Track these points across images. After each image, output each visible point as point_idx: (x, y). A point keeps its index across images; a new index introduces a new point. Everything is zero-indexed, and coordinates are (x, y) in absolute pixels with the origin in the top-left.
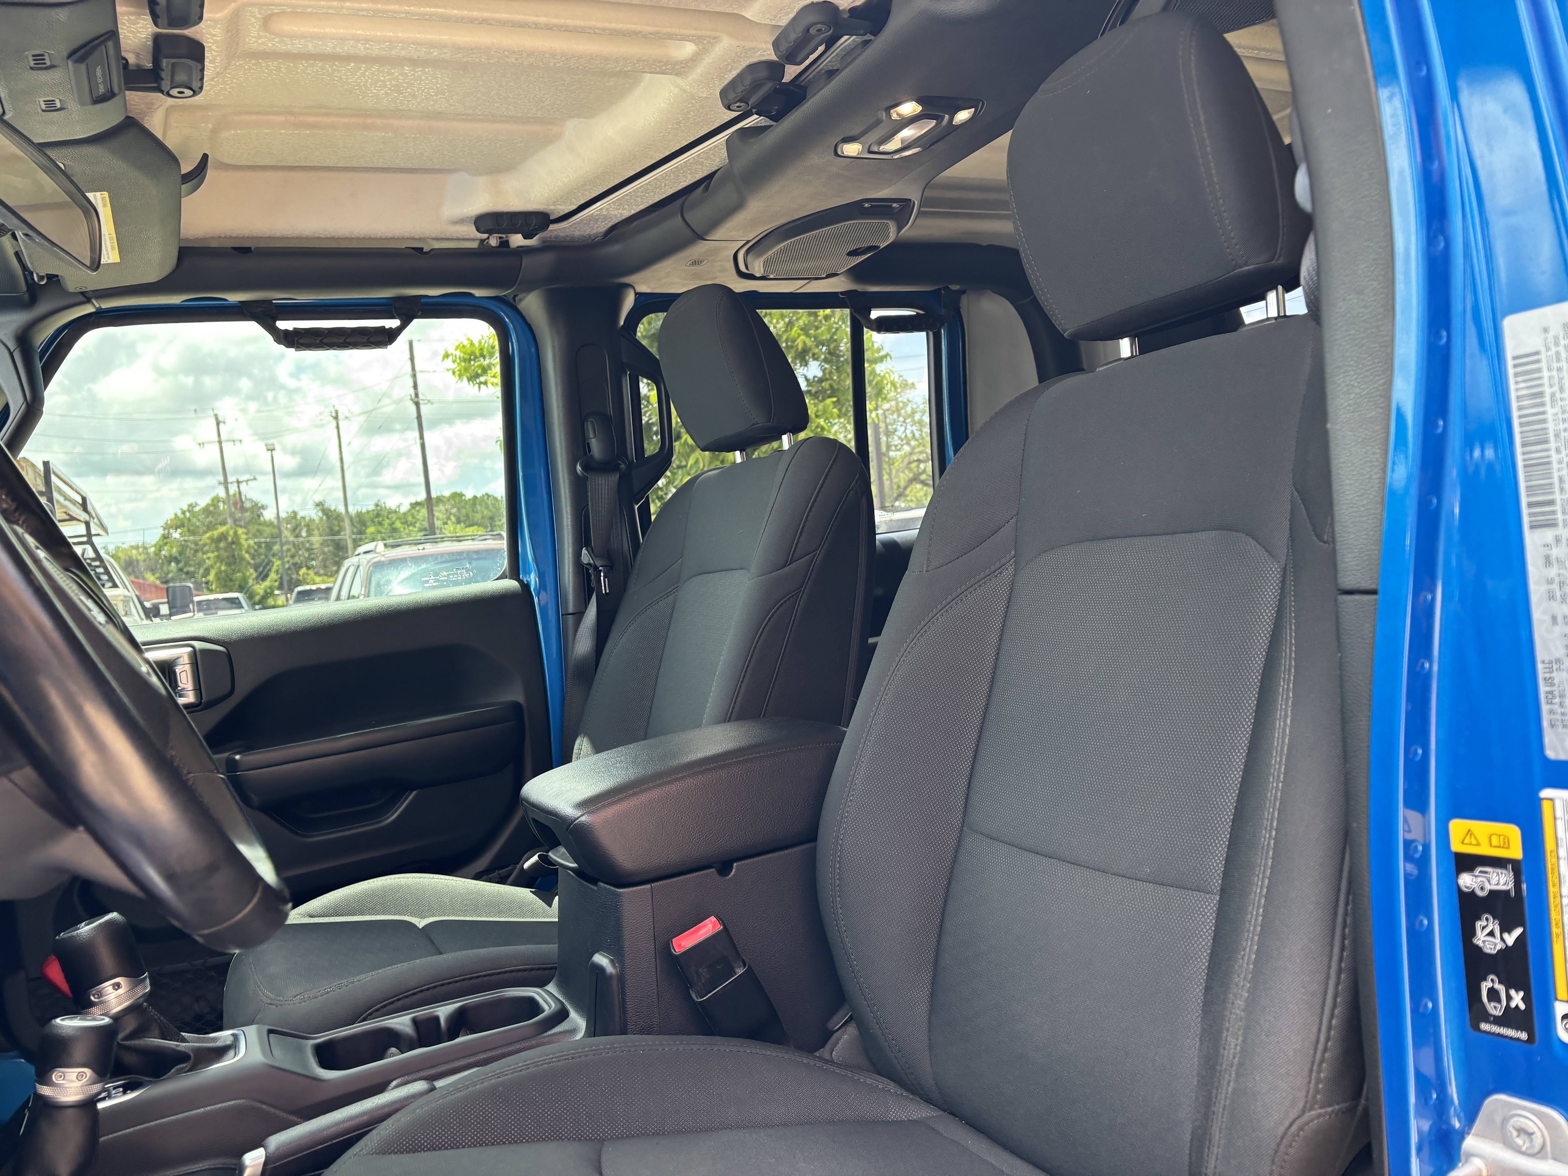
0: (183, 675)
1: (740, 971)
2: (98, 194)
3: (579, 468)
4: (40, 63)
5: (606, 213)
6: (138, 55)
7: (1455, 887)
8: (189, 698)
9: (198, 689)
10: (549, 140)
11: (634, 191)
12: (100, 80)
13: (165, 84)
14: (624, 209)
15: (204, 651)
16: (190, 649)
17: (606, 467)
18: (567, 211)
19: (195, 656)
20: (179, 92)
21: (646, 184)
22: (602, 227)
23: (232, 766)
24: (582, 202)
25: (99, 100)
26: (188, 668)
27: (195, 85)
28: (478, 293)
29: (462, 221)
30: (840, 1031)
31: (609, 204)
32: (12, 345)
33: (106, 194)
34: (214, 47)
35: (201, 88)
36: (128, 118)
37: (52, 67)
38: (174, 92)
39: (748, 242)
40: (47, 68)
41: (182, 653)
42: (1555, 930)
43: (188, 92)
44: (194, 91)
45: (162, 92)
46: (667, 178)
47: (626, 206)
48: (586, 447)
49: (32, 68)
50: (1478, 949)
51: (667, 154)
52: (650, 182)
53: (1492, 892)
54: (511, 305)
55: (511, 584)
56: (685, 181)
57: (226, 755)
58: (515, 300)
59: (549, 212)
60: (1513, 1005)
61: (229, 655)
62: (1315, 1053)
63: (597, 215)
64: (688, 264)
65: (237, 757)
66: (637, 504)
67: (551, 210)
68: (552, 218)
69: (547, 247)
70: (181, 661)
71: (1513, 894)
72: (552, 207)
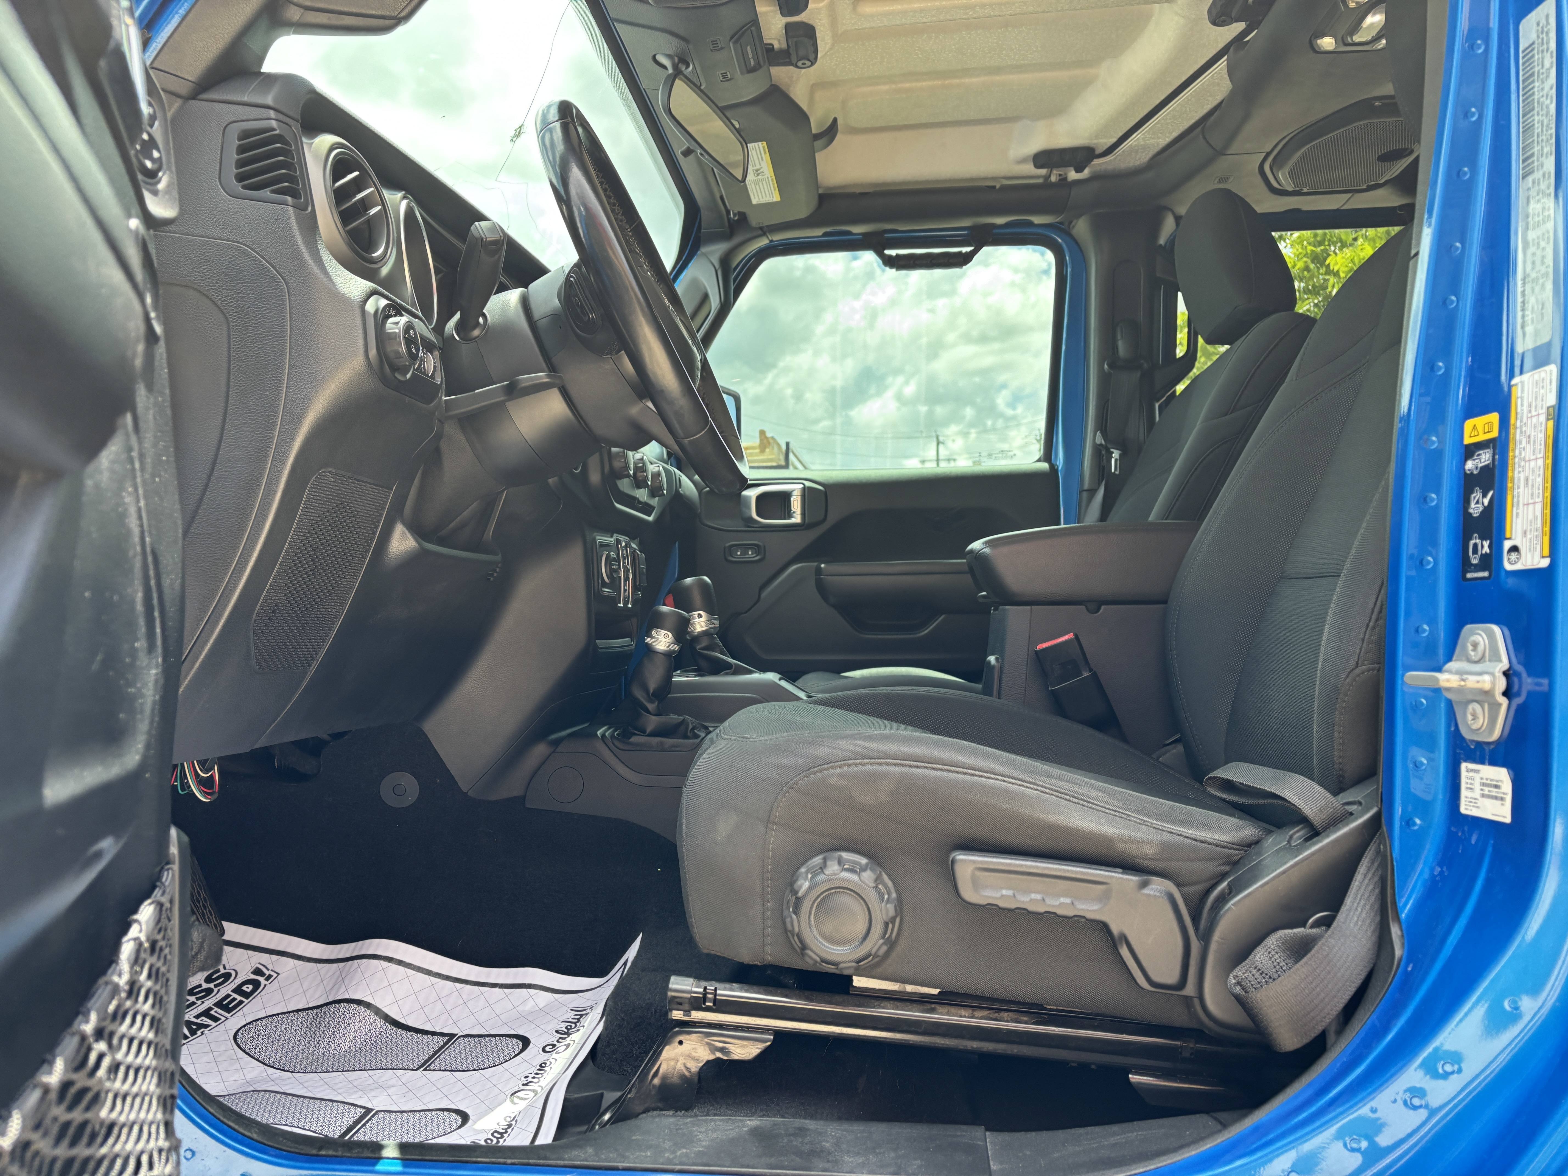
0: (795, 503)
1: (1086, 674)
2: (760, 143)
3: (1106, 366)
4: (716, 47)
5: (1142, 143)
6: (779, 41)
7: (1462, 471)
8: (797, 519)
9: (803, 514)
10: (1087, 83)
11: (1163, 119)
12: (751, 56)
13: (794, 58)
14: (1159, 138)
15: (810, 488)
16: (802, 486)
17: (1129, 365)
18: (1109, 145)
19: (804, 489)
20: (803, 64)
21: (1172, 110)
22: (1143, 158)
23: (818, 571)
24: (1120, 134)
25: (751, 70)
26: (799, 498)
27: (812, 57)
28: (1037, 220)
29: (1023, 161)
30: (1170, 747)
31: (1144, 134)
32: (717, 265)
33: (765, 143)
34: (822, 29)
35: (816, 58)
36: (772, 85)
37: (722, 48)
38: (800, 64)
39: (1268, 154)
40: (719, 50)
41: (796, 489)
42: (1510, 485)
43: (808, 63)
44: (812, 62)
45: (792, 65)
46: (1190, 102)
47: (1160, 135)
48: (1115, 348)
49: (711, 50)
50: (1471, 514)
51: (1184, 79)
52: (1175, 108)
53: (1482, 468)
54: (1067, 233)
55: (1045, 466)
56: (1208, 104)
57: (815, 564)
58: (1069, 228)
59: (1093, 146)
60: (1484, 552)
61: (825, 494)
62: (1370, 620)
63: (1136, 146)
64: (1216, 182)
65: (823, 566)
66: (1158, 401)
67: (1094, 144)
68: (1098, 152)
69: (1095, 177)
70: (795, 493)
71: (1491, 466)
72: (1096, 141)
